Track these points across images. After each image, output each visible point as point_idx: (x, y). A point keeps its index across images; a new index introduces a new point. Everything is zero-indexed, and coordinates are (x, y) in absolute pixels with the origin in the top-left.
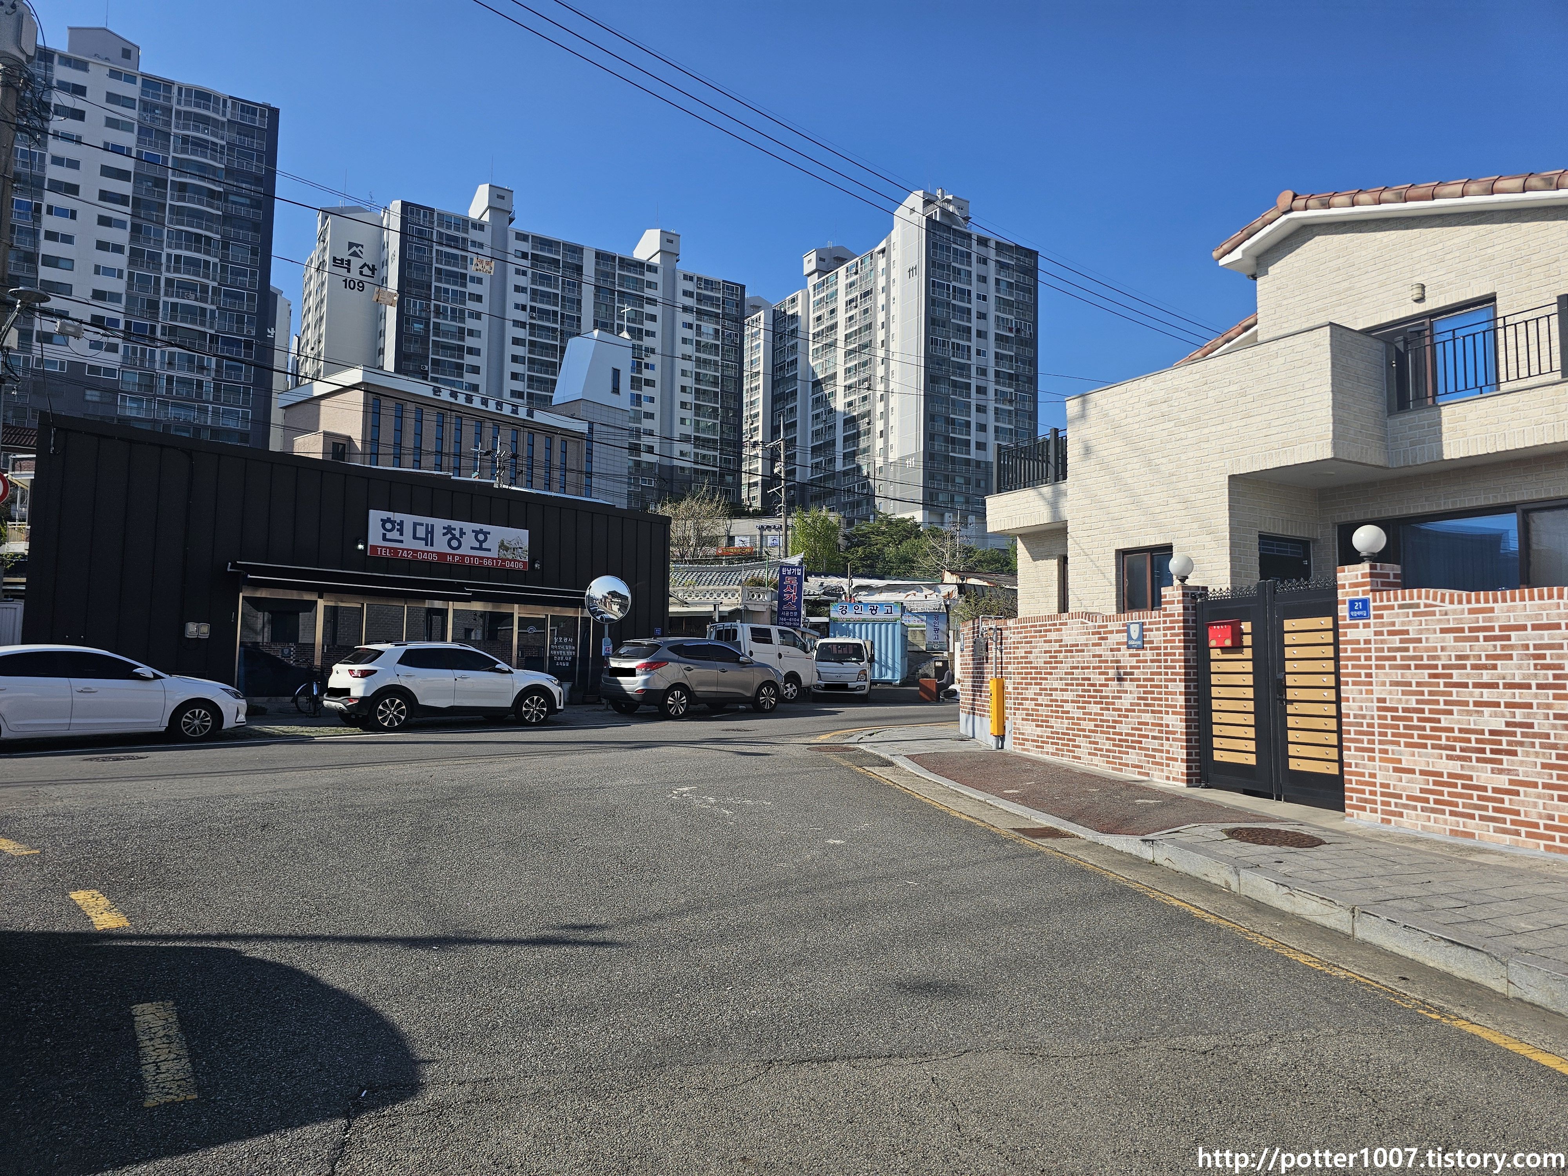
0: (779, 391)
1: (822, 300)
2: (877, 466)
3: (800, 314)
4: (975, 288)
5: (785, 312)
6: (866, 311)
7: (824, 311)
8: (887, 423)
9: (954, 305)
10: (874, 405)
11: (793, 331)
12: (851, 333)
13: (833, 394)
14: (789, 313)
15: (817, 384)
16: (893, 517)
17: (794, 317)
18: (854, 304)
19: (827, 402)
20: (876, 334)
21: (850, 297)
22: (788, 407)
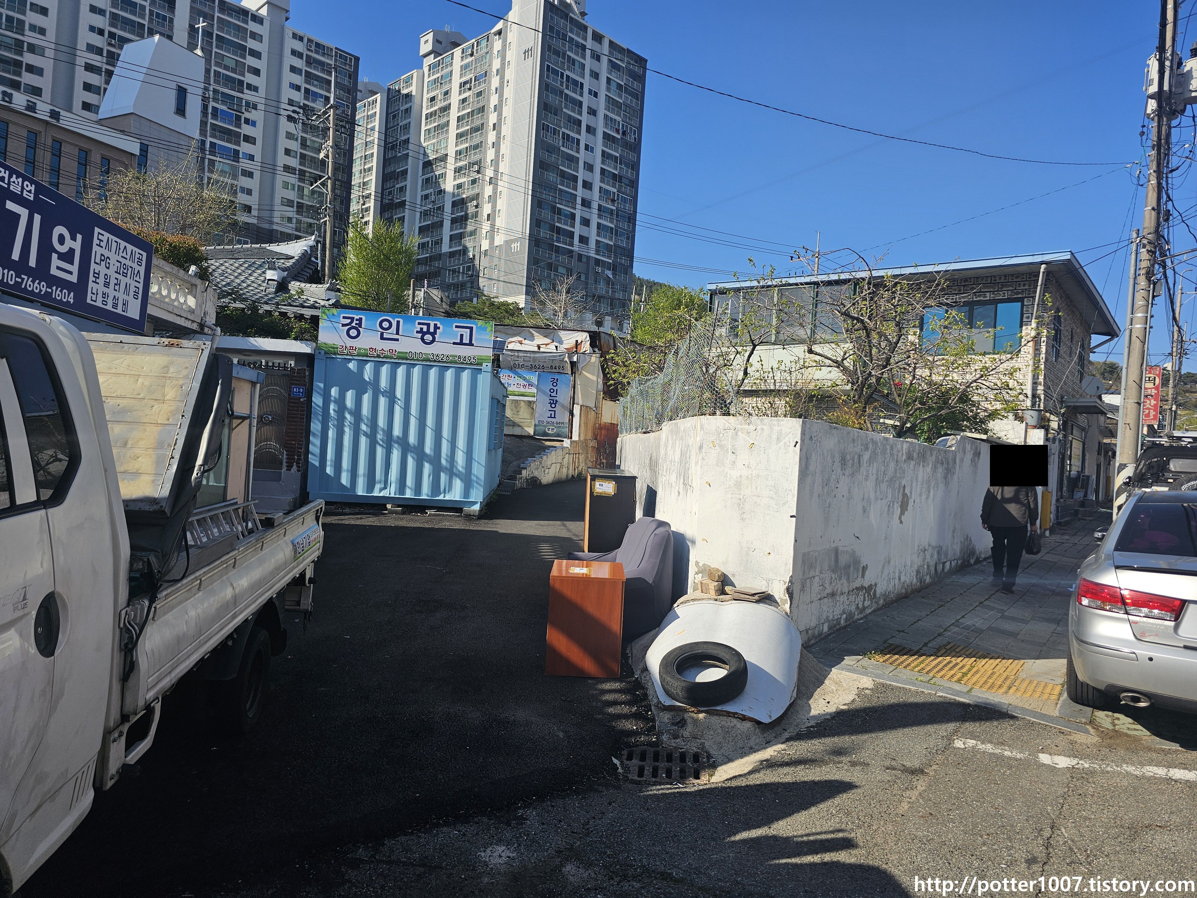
0: (389, 170)
1: (435, 81)
2: (483, 249)
3: (414, 93)
4: (587, 82)
5: (399, 91)
6: (479, 94)
7: (438, 92)
8: (494, 207)
9: (566, 95)
10: (483, 189)
11: (407, 110)
12: (463, 115)
13: (444, 175)
14: (404, 92)
15: (428, 165)
16: (496, 300)
17: (408, 96)
18: (468, 86)
19: (437, 183)
20: (488, 118)
21: (464, 79)
22: (398, 186)
